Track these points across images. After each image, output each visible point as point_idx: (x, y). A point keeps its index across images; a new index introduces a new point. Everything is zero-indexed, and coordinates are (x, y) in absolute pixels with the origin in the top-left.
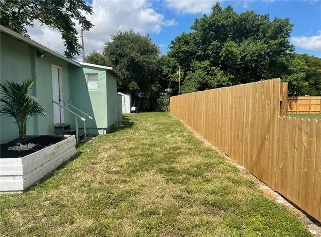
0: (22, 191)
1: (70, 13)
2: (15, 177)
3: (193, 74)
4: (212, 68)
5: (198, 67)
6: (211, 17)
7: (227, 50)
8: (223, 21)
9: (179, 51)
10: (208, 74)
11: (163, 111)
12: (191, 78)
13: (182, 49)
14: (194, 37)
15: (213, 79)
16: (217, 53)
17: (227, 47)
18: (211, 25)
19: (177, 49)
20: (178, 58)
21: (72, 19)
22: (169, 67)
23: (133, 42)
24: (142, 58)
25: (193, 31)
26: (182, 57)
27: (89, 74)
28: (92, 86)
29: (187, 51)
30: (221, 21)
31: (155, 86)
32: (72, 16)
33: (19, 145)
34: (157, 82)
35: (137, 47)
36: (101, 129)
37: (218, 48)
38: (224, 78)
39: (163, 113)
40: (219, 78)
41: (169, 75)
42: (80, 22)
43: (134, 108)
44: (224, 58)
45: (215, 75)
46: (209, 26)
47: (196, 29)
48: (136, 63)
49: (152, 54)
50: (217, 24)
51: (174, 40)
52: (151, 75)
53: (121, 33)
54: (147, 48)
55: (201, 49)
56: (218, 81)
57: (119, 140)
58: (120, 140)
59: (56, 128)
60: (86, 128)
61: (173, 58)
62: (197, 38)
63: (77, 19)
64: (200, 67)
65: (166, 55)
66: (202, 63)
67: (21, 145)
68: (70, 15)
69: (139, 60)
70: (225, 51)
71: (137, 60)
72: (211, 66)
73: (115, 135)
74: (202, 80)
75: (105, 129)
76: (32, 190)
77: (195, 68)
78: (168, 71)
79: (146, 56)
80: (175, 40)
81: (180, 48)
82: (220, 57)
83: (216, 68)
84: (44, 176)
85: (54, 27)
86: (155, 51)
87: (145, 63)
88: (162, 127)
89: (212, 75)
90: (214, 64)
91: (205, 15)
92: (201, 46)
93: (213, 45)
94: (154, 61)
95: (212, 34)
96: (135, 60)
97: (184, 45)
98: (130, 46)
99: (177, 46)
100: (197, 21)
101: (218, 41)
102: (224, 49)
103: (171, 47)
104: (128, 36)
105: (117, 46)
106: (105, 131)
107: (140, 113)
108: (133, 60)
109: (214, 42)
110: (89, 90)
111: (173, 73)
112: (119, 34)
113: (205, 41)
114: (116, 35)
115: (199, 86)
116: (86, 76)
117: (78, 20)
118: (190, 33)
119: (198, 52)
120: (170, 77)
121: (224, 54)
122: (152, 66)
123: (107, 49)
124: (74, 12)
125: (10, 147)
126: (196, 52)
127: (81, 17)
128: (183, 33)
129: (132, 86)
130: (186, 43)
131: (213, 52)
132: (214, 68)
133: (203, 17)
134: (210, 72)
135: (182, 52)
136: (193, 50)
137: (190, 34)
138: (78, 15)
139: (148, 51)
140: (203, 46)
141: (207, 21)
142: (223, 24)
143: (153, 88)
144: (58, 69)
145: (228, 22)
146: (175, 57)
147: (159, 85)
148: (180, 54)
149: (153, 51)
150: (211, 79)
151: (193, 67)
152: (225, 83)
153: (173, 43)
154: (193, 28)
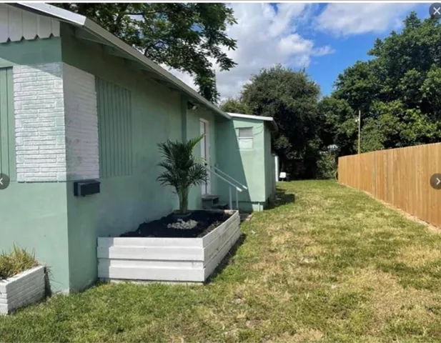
0: (202, 282)
1: (206, 51)
2: (194, 263)
3: (376, 121)
4: (408, 110)
5: (384, 110)
6: (405, 35)
7: (433, 82)
8: (426, 40)
9: (352, 89)
10: (401, 120)
11: (327, 178)
12: (372, 128)
13: (357, 85)
14: (376, 67)
15: (411, 128)
16: (416, 88)
17: (433, 77)
18: (404, 47)
19: (348, 87)
20: (350, 99)
21: (208, 58)
22: (336, 113)
23: (282, 81)
24: (294, 103)
25: (374, 58)
26: (357, 98)
27: (240, 129)
28: (244, 144)
29: (365, 87)
30: (422, 40)
31: (314, 142)
32: (209, 54)
33: (181, 222)
34: (316, 136)
35: (288, 88)
36: (257, 203)
37: (416, 80)
38: (429, 127)
39: (328, 181)
40: (421, 125)
41: (336, 125)
42: (218, 61)
43: (283, 175)
44: (428, 94)
45: (413, 121)
46: (400, 49)
47: (378, 54)
48: (287, 111)
49: (309, 97)
50: (415, 44)
51: (343, 73)
52: (309, 126)
53: (265, 71)
54: (302, 89)
55: (388, 84)
56: (420, 131)
57: (286, 219)
58: (288, 219)
59: (204, 201)
60: (239, 202)
61: (343, 100)
62: (380, 68)
63: (215, 57)
64: (386, 111)
65: (330, 96)
66: (391, 104)
67: (183, 222)
68: (205, 54)
69: (292, 105)
70: (430, 84)
71: (289, 106)
72: (405, 108)
73: (278, 212)
74: (391, 130)
75: (261, 203)
76: (213, 282)
77: (378, 112)
78: (335, 119)
79: (301, 99)
80: (345, 73)
81: (353, 84)
82: (421, 93)
83: (414, 111)
84: (220, 264)
85: (184, 70)
86: (313, 91)
87: (299, 110)
88: (341, 202)
89: (407, 122)
90: (410, 104)
91: (393, 33)
92: (388, 79)
93: (408, 76)
94: (314, 106)
95: (406, 61)
96: (286, 106)
97: (359, 79)
98: (277, 87)
99: (347, 83)
100: (379, 42)
101: (416, 70)
102: (427, 81)
103: (339, 84)
104: (274, 74)
105: (260, 89)
106: (262, 207)
107: (293, 182)
108: (282, 106)
109: (409, 72)
110: (240, 150)
111: (343, 121)
112: (263, 71)
113: (395, 71)
114: (258, 74)
115: (386, 139)
116: (237, 131)
117: (216, 59)
118: (369, 61)
119: (382, 88)
120: (337, 128)
121: (428, 89)
122: (310, 112)
123: (245, 94)
124: (211, 49)
125: (169, 225)
126: (380, 88)
127: (220, 54)
128: (358, 62)
129: (281, 142)
130: (363, 76)
131: (408, 87)
132: (411, 110)
133: (391, 36)
134: (404, 118)
135: (357, 89)
136: (374, 85)
137: (370, 63)
138: (216, 52)
139: (303, 92)
140: (390, 78)
141: (397, 41)
142: (424, 44)
143: (311, 145)
144: (205, 123)
145: (433, 40)
146: (345, 98)
147: (319, 140)
148: (354, 94)
149: (310, 92)
150: (405, 128)
151: (374, 112)
152: (432, 134)
153: (341, 77)
154: (372, 54)
